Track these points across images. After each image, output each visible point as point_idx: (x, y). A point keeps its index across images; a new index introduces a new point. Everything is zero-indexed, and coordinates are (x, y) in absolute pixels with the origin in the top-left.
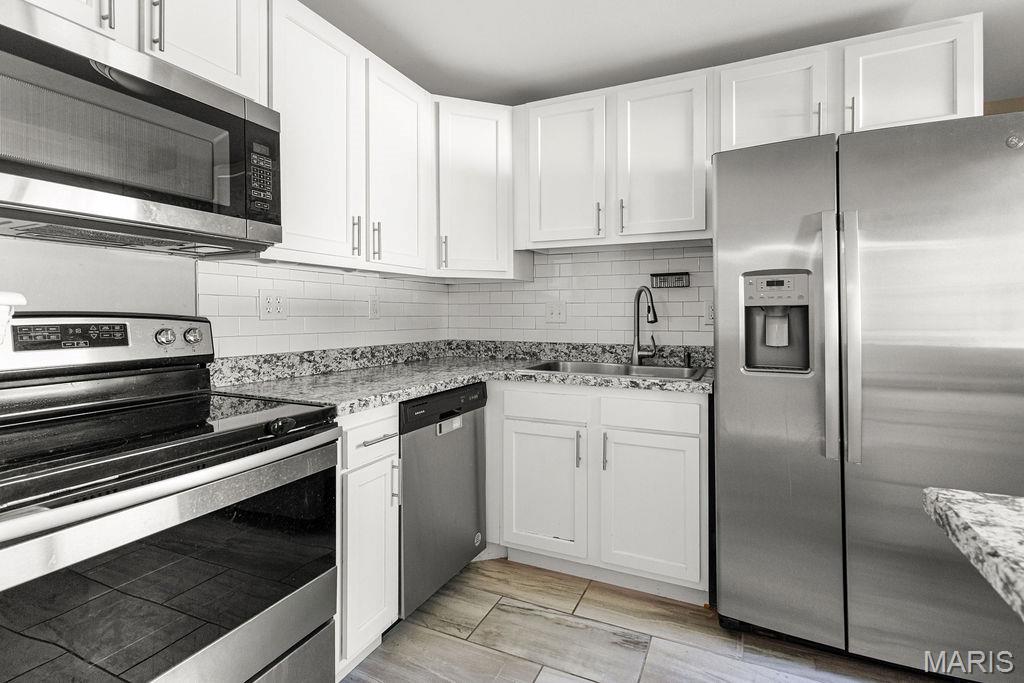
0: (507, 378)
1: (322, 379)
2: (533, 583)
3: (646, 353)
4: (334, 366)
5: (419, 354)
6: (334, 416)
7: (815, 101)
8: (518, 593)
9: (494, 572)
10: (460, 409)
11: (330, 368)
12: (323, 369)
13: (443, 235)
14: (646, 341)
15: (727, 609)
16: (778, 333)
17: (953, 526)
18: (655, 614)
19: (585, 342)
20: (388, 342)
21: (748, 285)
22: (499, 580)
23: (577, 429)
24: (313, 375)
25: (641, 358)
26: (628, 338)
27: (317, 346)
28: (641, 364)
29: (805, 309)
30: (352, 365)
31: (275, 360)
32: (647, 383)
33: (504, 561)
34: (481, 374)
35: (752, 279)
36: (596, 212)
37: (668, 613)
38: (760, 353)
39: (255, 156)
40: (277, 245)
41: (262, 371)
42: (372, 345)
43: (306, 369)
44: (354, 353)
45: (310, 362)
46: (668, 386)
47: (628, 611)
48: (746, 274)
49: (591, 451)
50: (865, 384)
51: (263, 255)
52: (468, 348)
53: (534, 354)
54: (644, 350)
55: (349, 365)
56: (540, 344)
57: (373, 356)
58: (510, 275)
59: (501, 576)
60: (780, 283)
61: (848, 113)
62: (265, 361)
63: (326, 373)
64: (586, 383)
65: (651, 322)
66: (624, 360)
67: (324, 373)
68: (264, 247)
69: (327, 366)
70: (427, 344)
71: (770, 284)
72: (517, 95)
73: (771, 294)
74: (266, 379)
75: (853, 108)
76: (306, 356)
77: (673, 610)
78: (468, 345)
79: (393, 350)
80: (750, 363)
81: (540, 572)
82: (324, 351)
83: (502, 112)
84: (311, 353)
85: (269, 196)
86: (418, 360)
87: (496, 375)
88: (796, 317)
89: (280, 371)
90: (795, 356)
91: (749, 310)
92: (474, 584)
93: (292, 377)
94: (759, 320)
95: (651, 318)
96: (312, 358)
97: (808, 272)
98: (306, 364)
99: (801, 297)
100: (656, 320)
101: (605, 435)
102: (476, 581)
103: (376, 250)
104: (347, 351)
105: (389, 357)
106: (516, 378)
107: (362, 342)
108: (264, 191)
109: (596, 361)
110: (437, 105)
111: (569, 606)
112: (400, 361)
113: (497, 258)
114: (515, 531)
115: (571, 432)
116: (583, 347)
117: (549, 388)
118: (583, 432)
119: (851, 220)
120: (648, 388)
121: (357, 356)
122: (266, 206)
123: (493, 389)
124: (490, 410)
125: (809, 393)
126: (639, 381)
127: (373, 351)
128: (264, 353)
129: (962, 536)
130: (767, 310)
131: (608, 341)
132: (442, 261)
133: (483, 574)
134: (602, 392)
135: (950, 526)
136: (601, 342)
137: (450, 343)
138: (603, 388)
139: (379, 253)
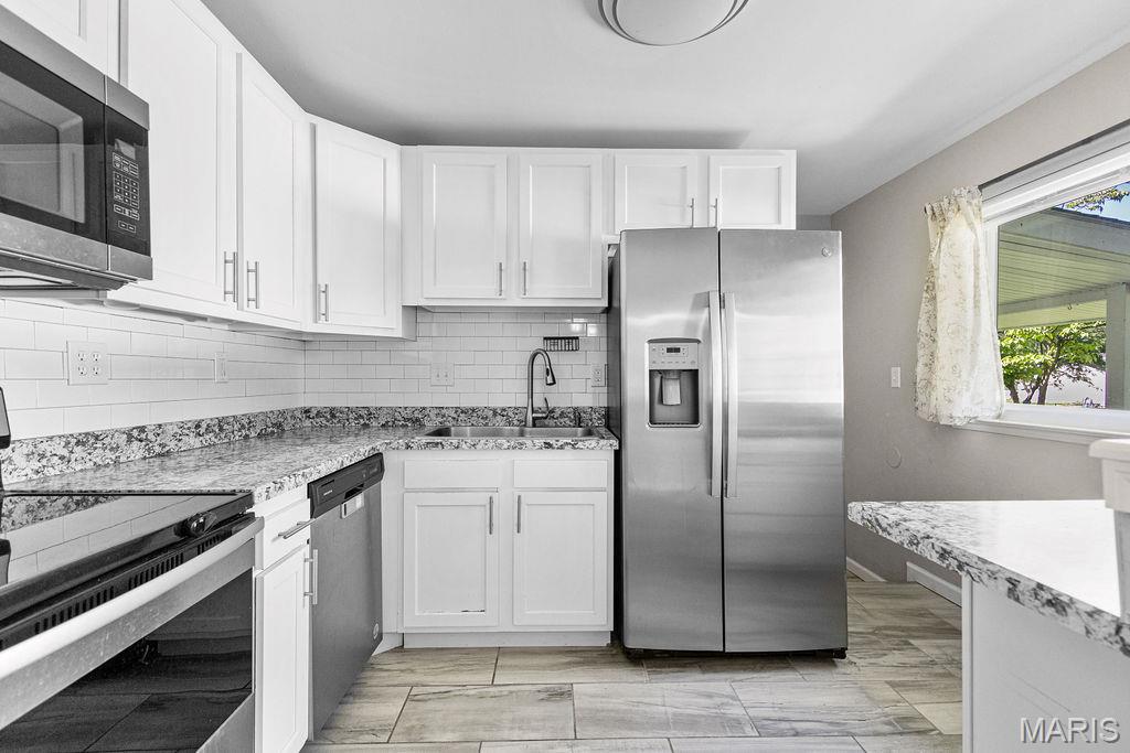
0: (408, 447)
1: (158, 461)
2: (441, 665)
3: (540, 415)
4: (172, 445)
5: (274, 425)
6: (251, 505)
7: (689, 197)
8: (428, 679)
9: (394, 664)
10: (362, 486)
11: (167, 448)
12: (158, 449)
13: (322, 282)
14: (539, 403)
15: (632, 642)
16: (674, 393)
17: (884, 525)
18: (569, 663)
19: (474, 405)
20: (239, 412)
21: (652, 351)
22: (402, 671)
23: (490, 494)
24: (145, 458)
25: (534, 419)
26: (522, 401)
27: (149, 419)
28: (534, 425)
29: (694, 374)
30: (194, 442)
31: (92, 440)
32: (560, 444)
33: (400, 649)
34: (379, 445)
35: (655, 346)
36: (497, 272)
37: (578, 659)
38: (660, 411)
39: (117, 158)
40: (142, 283)
41: (73, 457)
42: (220, 415)
43: (136, 450)
44: (198, 426)
45: (141, 441)
46: (580, 445)
47: (544, 668)
48: (650, 341)
49: (504, 516)
50: (740, 434)
51: (112, 294)
52: (333, 416)
53: (417, 420)
54: (537, 412)
55: (192, 442)
56: (424, 408)
57: (221, 429)
58: (399, 333)
59: (403, 666)
60: (677, 350)
61: (712, 211)
62: (78, 443)
63: (163, 455)
64: (499, 447)
65: (550, 384)
66: (516, 422)
67: (159, 455)
68: (118, 283)
69: (163, 446)
70: (282, 413)
71: (669, 350)
72: (408, 135)
73: (671, 359)
74: (79, 468)
75: (716, 207)
76: (135, 433)
77: (582, 656)
78: (333, 412)
79: (245, 421)
80: (652, 421)
81: (445, 652)
82: (160, 426)
83: (391, 150)
84: (142, 429)
85: (135, 215)
86: (273, 432)
87: (394, 445)
88: (686, 379)
89: (98, 456)
90: (686, 412)
91: (651, 372)
92: (370, 682)
93: (117, 462)
94: (657, 381)
95: (550, 380)
96: (143, 436)
97: (698, 341)
98: (135, 444)
99: (693, 362)
100: (554, 383)
101: (519, 497)
102: (375, 680)
103: (252, 296)
104: (189, 425)
105: (240, 430)
106: (420, 447)
107: (208, 412)
108: (129, 208)
109: (486, 425)
110: (314, 129)
111: (486, 678)
112: (253, 435)
113: (385, 313)
114: (417, 614)
115: (483, 498)
116: (473, 410)
117: (456, 455)
118: (495, 496)
119: (731, 301)
120: (561, 447)
121: (202, 430)
122: (132, 229)
123: (390, 460)
124: (387, 485)
125: (699, 444)
126: (552, 441)
127: (221, 422)
128: (76, 431)
129: (894, 531)
130: (664, 373)
131: (499, 403)
132: (319, 314)
133: (381, 670)
134: (517, 455)
135: (881, 527)
136: (492, 405)
137: (307, 411)
138: (517, 452)
139: (256, 300)
